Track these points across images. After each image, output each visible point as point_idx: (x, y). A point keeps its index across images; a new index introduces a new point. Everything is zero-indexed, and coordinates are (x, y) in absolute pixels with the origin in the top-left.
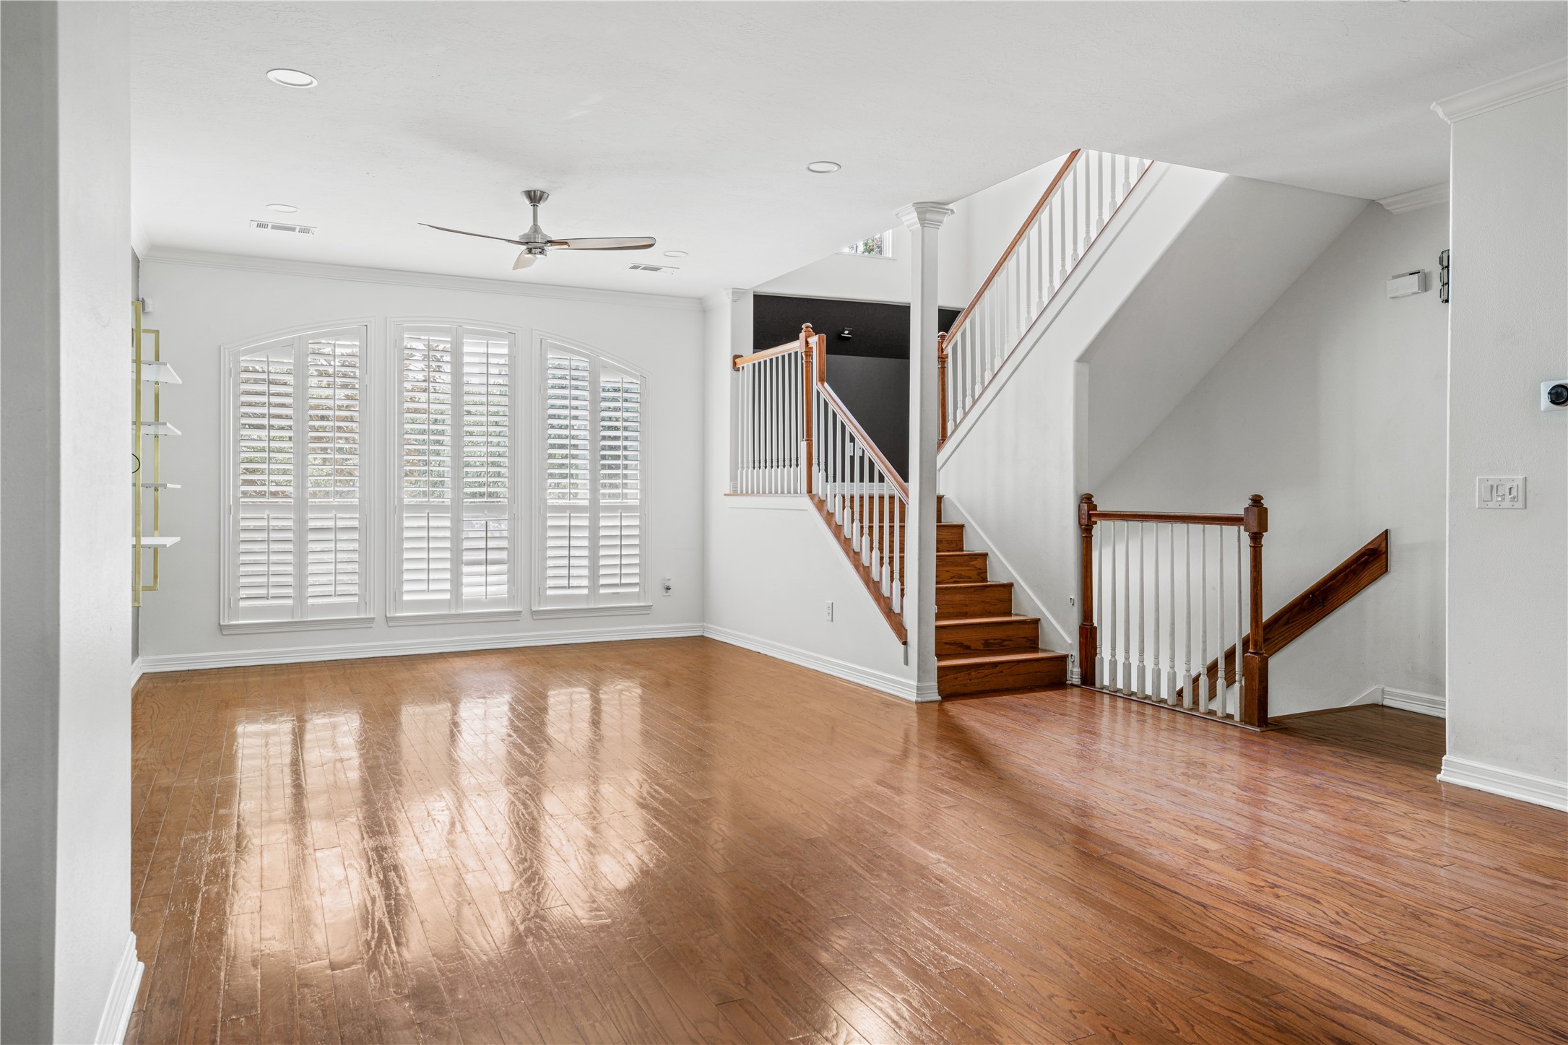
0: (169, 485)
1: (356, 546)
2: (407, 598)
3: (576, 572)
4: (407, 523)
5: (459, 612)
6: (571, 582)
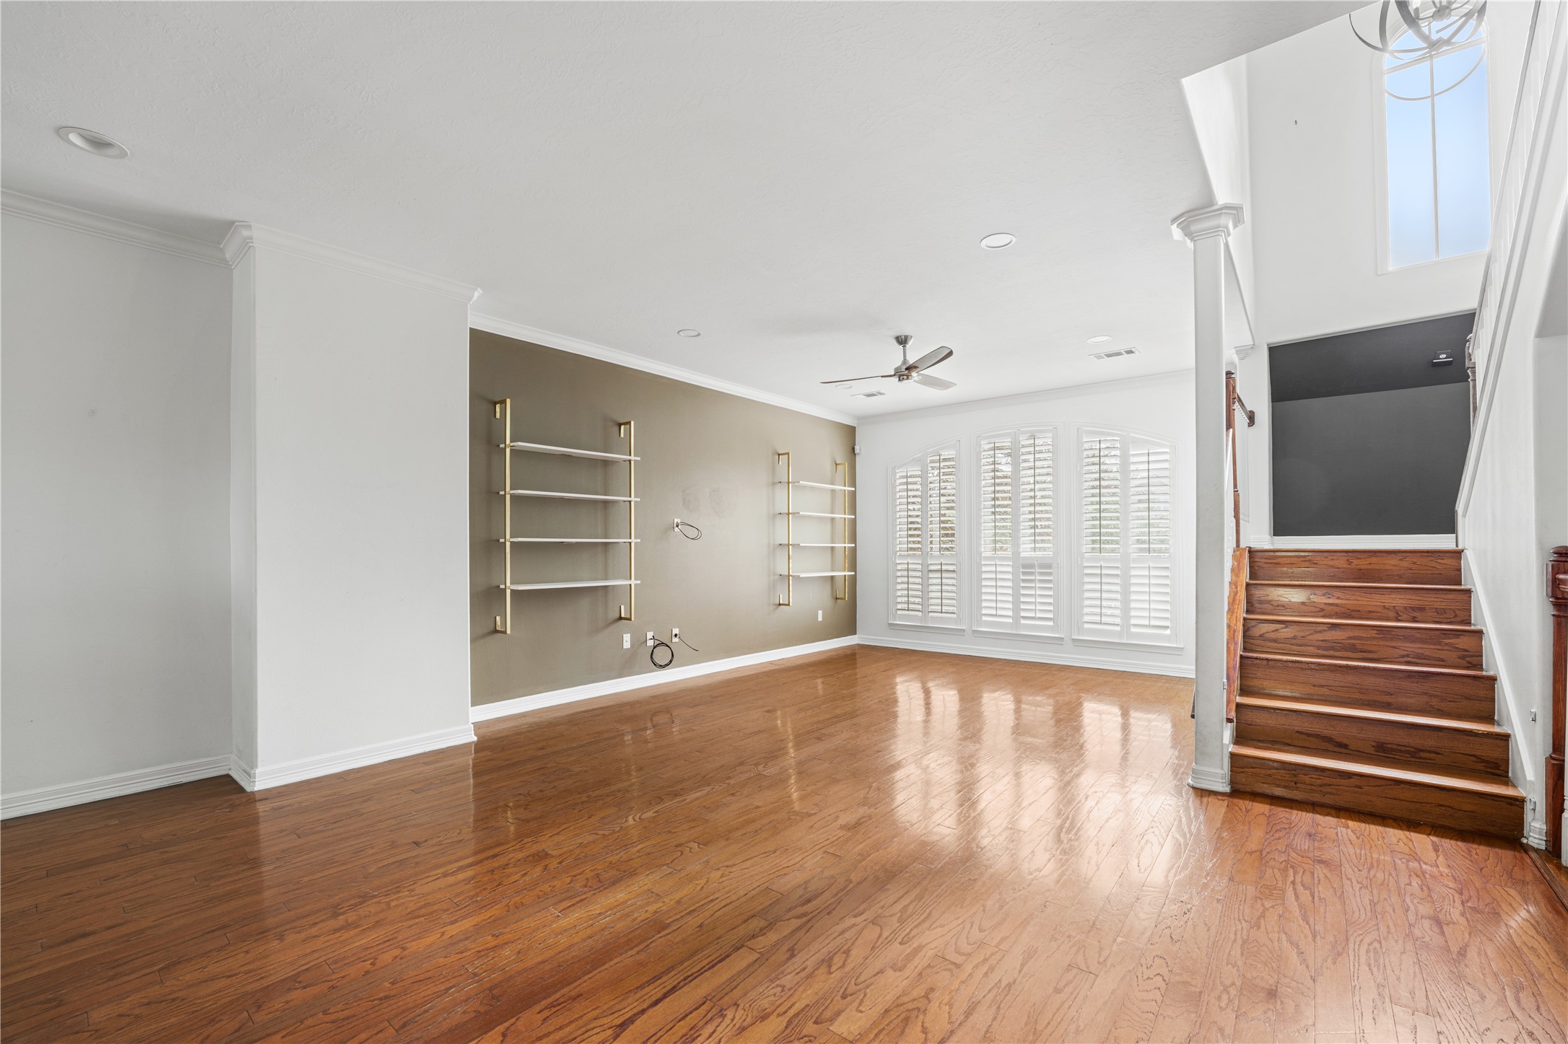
0: (801, 545)
1: (954, 581)
2: (984, 618)
3: (1109, 612)
4: (984, 569)
5: (1018, 633)
6: (1104, 619)
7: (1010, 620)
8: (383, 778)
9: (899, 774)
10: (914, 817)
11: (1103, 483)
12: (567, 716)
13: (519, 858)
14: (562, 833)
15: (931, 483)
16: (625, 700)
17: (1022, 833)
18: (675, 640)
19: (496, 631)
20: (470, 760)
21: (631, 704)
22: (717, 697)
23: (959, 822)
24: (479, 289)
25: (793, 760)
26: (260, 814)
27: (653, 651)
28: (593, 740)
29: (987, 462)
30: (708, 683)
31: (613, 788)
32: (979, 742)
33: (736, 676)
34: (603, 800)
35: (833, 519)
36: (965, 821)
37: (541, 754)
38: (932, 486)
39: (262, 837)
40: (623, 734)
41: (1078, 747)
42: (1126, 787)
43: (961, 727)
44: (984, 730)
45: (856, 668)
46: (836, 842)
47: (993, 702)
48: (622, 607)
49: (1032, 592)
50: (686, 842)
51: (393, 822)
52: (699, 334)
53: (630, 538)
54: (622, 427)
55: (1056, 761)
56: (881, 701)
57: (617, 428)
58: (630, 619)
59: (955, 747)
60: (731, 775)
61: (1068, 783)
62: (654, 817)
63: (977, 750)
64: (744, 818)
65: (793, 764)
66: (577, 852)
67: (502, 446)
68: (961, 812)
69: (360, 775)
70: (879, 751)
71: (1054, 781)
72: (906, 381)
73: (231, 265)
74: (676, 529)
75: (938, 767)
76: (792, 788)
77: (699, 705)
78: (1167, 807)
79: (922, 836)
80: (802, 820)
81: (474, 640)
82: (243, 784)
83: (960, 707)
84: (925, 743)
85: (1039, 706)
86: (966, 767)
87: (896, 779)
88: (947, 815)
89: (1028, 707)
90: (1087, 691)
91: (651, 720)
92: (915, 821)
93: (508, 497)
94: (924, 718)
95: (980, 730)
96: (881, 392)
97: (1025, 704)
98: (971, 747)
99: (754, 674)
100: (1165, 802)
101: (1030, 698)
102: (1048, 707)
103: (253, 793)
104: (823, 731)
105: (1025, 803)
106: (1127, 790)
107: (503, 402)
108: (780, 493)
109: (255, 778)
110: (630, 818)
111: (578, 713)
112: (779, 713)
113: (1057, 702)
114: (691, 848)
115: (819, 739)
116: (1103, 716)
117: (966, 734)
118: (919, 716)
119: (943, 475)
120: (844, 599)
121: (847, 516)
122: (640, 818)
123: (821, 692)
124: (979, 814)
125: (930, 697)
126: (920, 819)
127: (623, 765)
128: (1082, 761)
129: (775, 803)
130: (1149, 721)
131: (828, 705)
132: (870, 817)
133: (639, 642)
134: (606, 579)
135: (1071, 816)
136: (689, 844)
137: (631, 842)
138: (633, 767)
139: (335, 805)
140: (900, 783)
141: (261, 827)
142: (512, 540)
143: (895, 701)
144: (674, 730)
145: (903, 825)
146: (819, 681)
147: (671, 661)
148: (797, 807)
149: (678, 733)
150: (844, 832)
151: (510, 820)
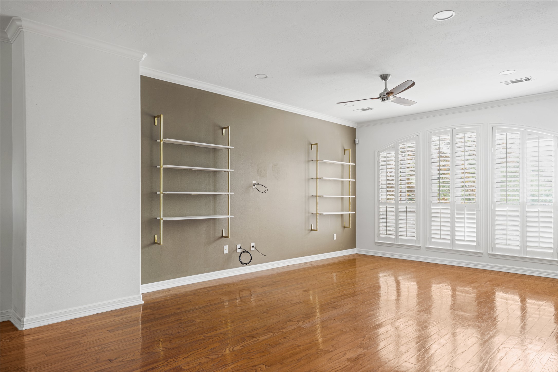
0: (324, 196)
1: (414, 218)
2: (433, 240)
3: (512, 238)
4: (433, 211)
5: (454, 249)
6: (509, 242)
7: (449, 242)
8: (93, 324)
9: (381, 331)
10: (391, 356)
11: (509, 160)
12: (193, 291)
13: (166, 370)
14: (190, 356)
15: (400, 160)
16: (225, 282)
17: (458, 370)
18: (253, 249)
19: (155, 243)
20: (140, 314)
21: (228, 285)
22: (276, 282)
23: (418, 361)
24: (145, 53)
25: (319, 319)
26: (26, 343)
27: (240, 255)
28: (207, 304)
29: (435, 148)
30: (270, 274)
31: (218, 332)
32: (430, 314)
33: (286, 270)
34: (212, 338)
35: (342, 181)
36: (422, 360)
37: (178, 312)
38: (401, 162)
39: (26, 356)
40: (223, 302)
41: (492, 319)
42: (525, 345)
43: (418, 304)
44: (433, 307)
45: (356, 267)
46: (345, 369)
47: (438, 290)
48: (224, 230)
49: (463, 225)
50: (259, 365)
51: (98, 348)
52: (267, 77)
53: (228, 192)
54: (224, 130)
55: (479, 327)
56: (370, 287)
57: (221, 131)
58: (228, 237)
59: (415, 316)
60: (284, 327)
61: (486, 341)
62: (241, 349)
63: (429, 318)
64: (291, 352)
65: (319, 321)
66: (198, 368)
67: (158, 141)
68: (420, 355)
69: (80, 322)
70: (369, 316)
71: (477, 339)
72: (386, 101)
73: (10, 41)
74: (254, 187)
75: (404, 327)
76: (319, 336)
77: (266, 286)
78: (553, 360)
79: (395, 367)
80: (325, 355)
81: (142, 248)
82: (17, 326)
83: (418, 292)
84: (397, 312)
85: (468, 293)
86: (422, 328)
87: (380, 333)
88: (411, 356)
89: (460, 293)
90: (498, 285)
91: (239, 294)
92: (392, 359)
93: (162, 169)
94: (397, 298)
95: (430, 306)
96: (371, 108)
97: (459, 291)
98: (425, 316)
99: (297, 270)
100: (551, 357)
101: (462, 288)
102: (473, 294)
103: (22, 331)
104: (337, 303)
105: (459, 352)
106: (525, 347)
107: (159, 116)
108: (312, 167)
109: (24, 323)
110: (227, 350)
111: (199, 289)
112: (311, 292)
113: (479, 291)
114: (261, 368)
115: (334, 307)
116: (509, 301)
117: (422, 308)
118: (393, 297)
119: (408, 156)
120: (349, 227)
121: (350, 180)
122: (233, 350)
123: (335, 281)
124: (430, 357)
125: (399, 286)
126: (394, 357)
127: (223, 319)
128: (495, 328)
129: (309, 344)
130: (539, 305)
131: (340, 288)
132: (365, 355)
133: (233, 250)
134: (215, 214)
135: (488, 361)
136: (260, 366)
137: (228, 363)
138: (229, 320)
139: (67, 338)
140: (382, 335)
141: (26, 350)
142: (164, 193)
143: (379, 287)
144: (252, 300)
145: (384, 360)
146: (334, 274)
147: (250, 261)
148: (321, 347)
149: (254, 302)
150: (349, 363)
151: (161, 349)
